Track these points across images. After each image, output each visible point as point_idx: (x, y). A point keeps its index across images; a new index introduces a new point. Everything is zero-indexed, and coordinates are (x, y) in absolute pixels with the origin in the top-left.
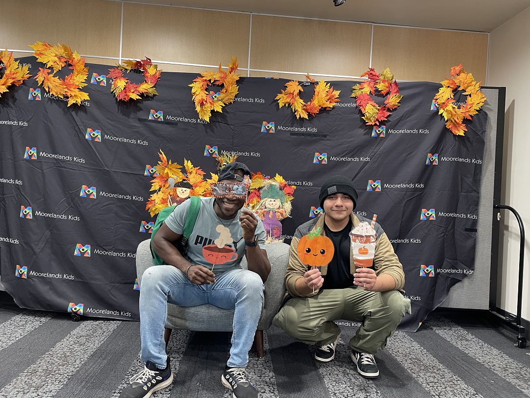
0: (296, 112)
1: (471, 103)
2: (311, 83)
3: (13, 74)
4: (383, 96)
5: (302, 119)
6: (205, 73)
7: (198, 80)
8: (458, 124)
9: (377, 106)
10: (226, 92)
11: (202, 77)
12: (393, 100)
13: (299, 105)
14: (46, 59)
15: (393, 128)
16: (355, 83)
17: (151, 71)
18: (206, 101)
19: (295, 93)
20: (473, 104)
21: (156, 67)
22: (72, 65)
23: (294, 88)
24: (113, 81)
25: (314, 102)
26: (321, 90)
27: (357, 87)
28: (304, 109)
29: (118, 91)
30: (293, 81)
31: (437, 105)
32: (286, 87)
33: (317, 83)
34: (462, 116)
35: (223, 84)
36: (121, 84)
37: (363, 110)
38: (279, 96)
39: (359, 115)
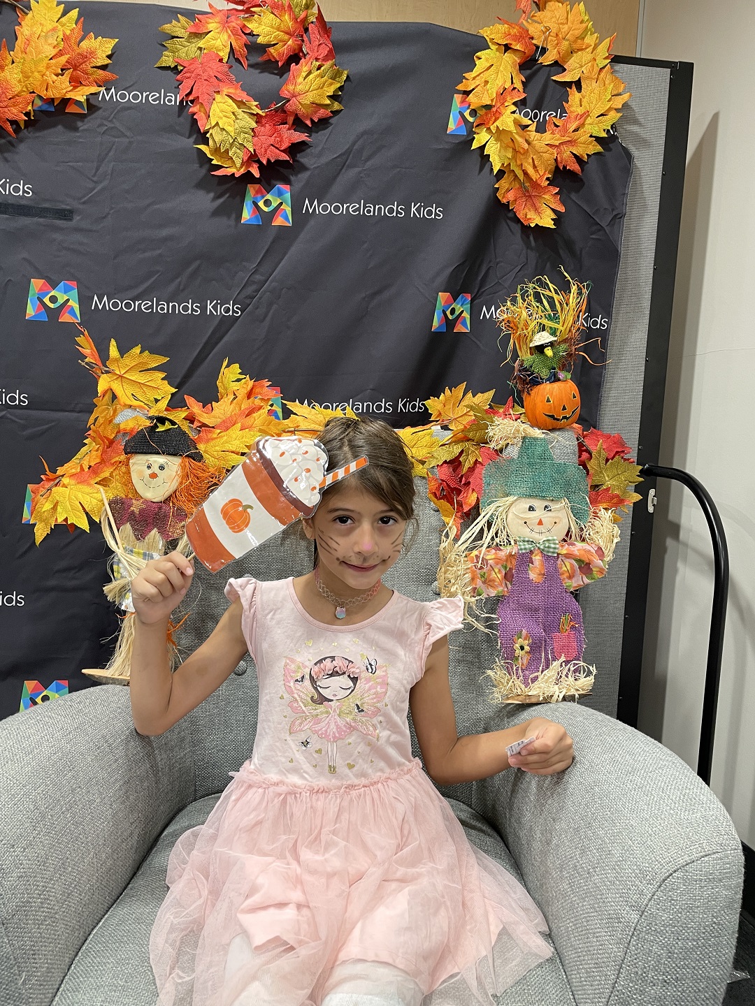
1: (580, 111)
4: (276, 69)
8: (535, 185)
9: (253, 103)
12: (310, 85)
20: (586, 114)
26: (41, 31)
27: (178, 27)
31: (467, 114)
34: (550, 155)
37: (200, 117)
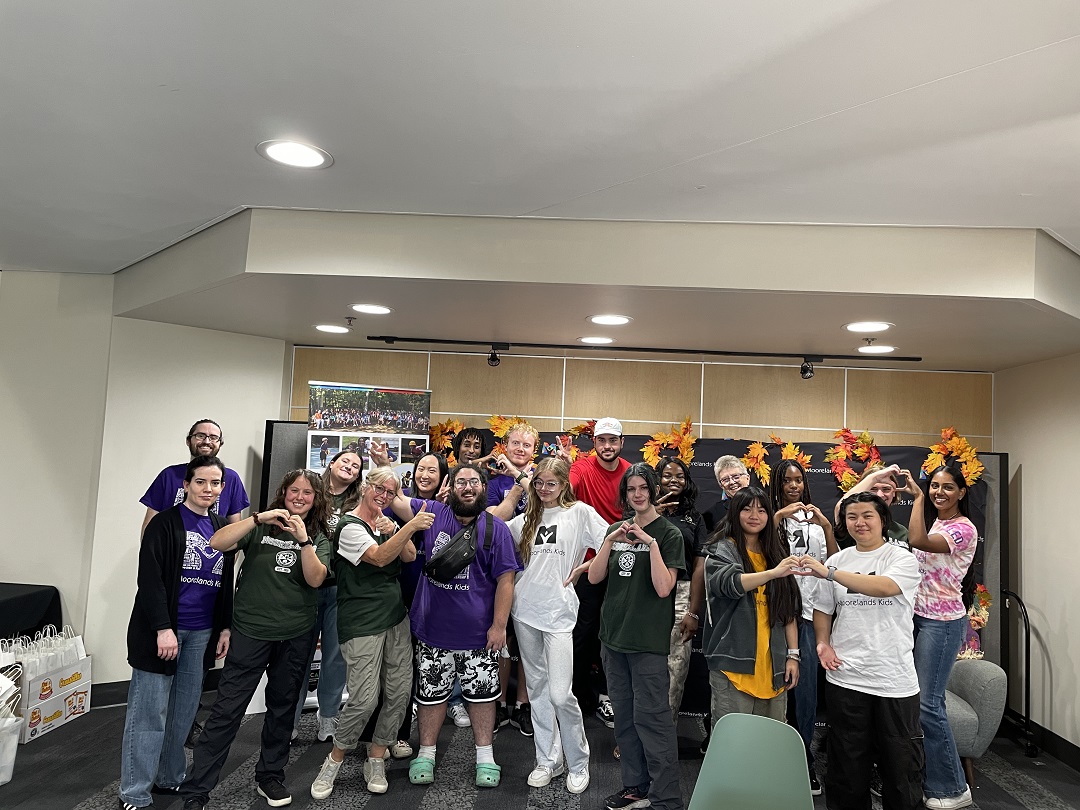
0: (761, 478)
2: (777, 445)
6: (657, 436)
7: (649, 444)
11: (654, 440)
16: (829, 446)
19: (760, 458)
23: (758, 451)
27: (831, 451)
30: (756, 442)
31: (926, 473)
32: (749, 449)
33: (784, 445)
35: (677, 448)
37: (839, 478)
39: (834, 483)
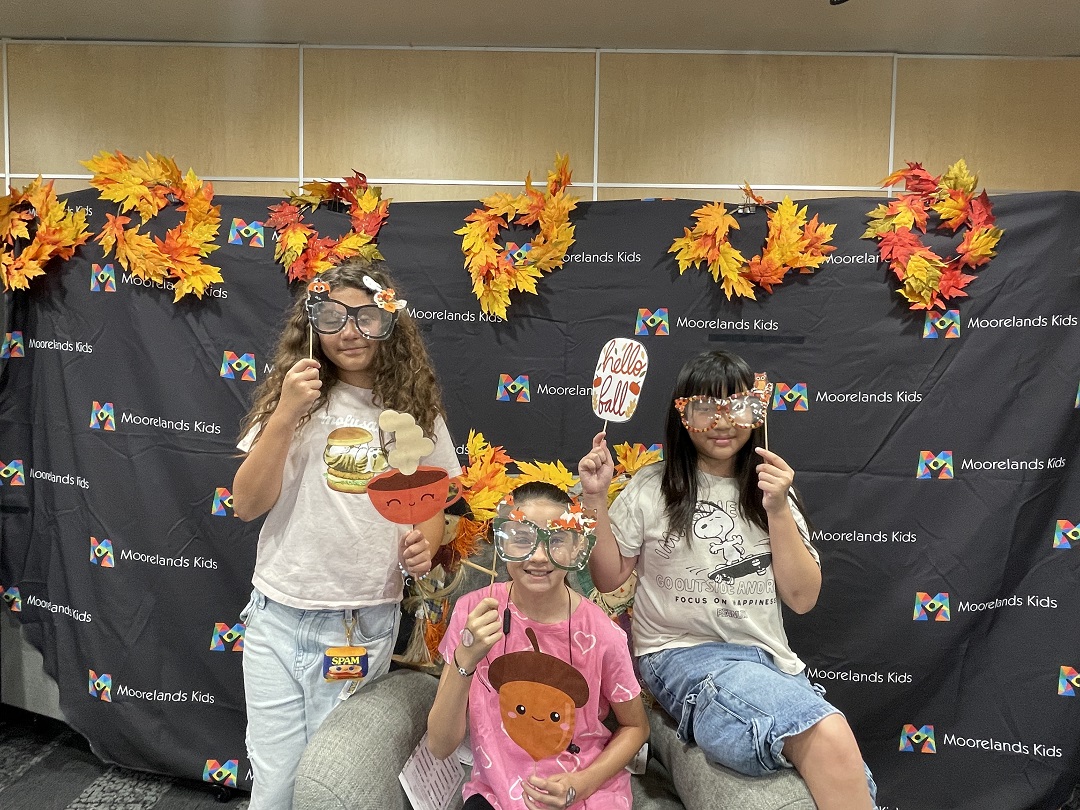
0: (721, 280)
2: (757, 207)
3: (54, 233)
4: (950, 233)
5: (738, 300)
6: (493, 199)
7: (476, 218)
9: (937, 259)
10: (545, 242)
11: (486, 209)
12: (979, 243)
13: (729, 265)
14: (122, 192)
15: (980, 315)
16: (873, 202)
17: (367, 204)
18: (497, 269)
19: (720, 235)
21: (378, 191)
22: (181, 203)
23: (716, 222)
24: (279, 234)
25: (771, 255)
26: (785, 223)
27: (881, 211)
28: (742, 275)
29: (289, 259)
30: (713, 203)
32: (696, 219)
33: (774, 206)
35: (537, 223)
36: (296, 240)
37: (898, 271)
38: (679, 243)
39: (886, 284)
